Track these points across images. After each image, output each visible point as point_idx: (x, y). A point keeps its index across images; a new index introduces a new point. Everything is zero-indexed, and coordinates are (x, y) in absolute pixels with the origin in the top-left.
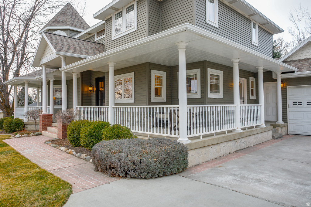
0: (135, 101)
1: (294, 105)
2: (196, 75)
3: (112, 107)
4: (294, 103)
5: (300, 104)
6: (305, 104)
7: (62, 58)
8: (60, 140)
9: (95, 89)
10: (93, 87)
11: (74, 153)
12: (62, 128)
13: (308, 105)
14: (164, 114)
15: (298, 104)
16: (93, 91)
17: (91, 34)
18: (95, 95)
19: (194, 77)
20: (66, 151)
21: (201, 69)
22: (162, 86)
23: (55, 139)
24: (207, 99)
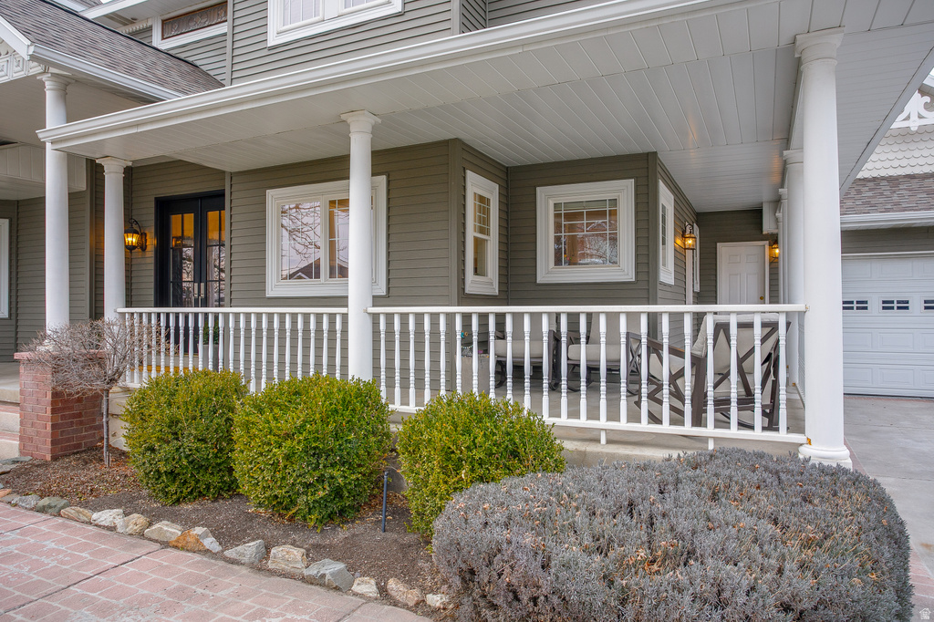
0: (388, 289)
1: (884, 308)
2: (614, 202)
3: (366, 311)
4: (884, 302)
5: (904, 306)
6: (916, 305)
7: (48, 85)
8: (45, 465)
9: (151, 242)
10: (143, 235)
11: (210, 543)
12: (53, 411)
13: (926, 308)
14: (504, 338)
15: (895, 305)
16: (143, 248)
17: (133, 21)
18: (152, 267)
19: (608, 209)
20: (141, 535)
21: (636, 183)
22: (488, 234)
23: (14, 462)
24: (659, 287)
